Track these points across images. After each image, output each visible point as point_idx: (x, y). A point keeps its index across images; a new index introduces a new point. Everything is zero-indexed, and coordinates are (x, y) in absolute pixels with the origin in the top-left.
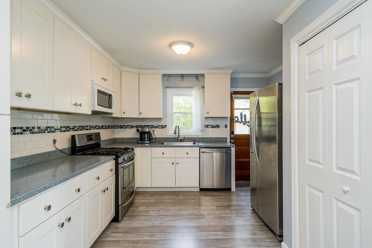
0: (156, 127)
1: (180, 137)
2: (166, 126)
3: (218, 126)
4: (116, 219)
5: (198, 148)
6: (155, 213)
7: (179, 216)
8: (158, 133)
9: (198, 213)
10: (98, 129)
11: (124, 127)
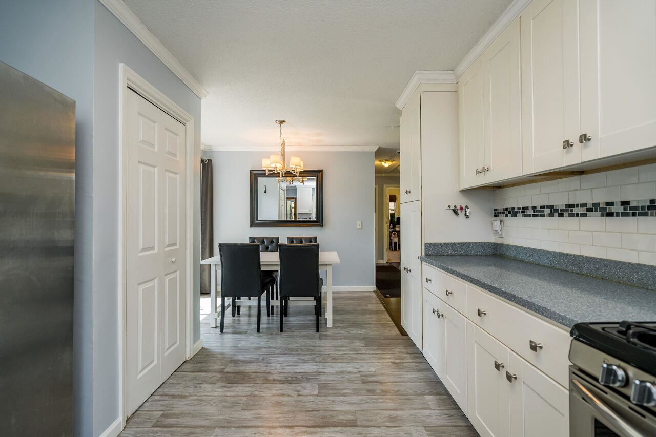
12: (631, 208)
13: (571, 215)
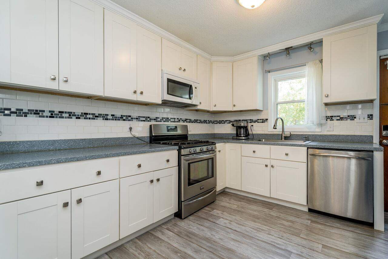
0: (255, 121)
1: (285, 133)
2: (267, 119)
3: (353, 118)
4: (178, 215)
5: (306, 148)
6: (225, 223)
7: (251, 238)
8: (256, 129)
9: (283, 245)
10: (200, 123)
11: (223, 122)
12: (115, 117)
13: (86, 118)
